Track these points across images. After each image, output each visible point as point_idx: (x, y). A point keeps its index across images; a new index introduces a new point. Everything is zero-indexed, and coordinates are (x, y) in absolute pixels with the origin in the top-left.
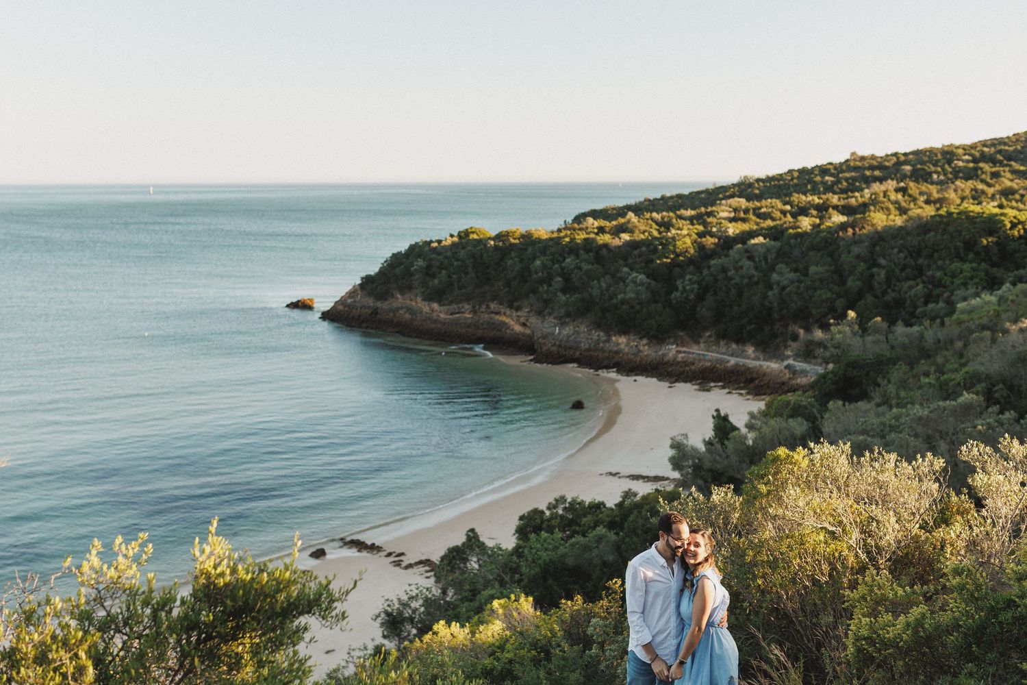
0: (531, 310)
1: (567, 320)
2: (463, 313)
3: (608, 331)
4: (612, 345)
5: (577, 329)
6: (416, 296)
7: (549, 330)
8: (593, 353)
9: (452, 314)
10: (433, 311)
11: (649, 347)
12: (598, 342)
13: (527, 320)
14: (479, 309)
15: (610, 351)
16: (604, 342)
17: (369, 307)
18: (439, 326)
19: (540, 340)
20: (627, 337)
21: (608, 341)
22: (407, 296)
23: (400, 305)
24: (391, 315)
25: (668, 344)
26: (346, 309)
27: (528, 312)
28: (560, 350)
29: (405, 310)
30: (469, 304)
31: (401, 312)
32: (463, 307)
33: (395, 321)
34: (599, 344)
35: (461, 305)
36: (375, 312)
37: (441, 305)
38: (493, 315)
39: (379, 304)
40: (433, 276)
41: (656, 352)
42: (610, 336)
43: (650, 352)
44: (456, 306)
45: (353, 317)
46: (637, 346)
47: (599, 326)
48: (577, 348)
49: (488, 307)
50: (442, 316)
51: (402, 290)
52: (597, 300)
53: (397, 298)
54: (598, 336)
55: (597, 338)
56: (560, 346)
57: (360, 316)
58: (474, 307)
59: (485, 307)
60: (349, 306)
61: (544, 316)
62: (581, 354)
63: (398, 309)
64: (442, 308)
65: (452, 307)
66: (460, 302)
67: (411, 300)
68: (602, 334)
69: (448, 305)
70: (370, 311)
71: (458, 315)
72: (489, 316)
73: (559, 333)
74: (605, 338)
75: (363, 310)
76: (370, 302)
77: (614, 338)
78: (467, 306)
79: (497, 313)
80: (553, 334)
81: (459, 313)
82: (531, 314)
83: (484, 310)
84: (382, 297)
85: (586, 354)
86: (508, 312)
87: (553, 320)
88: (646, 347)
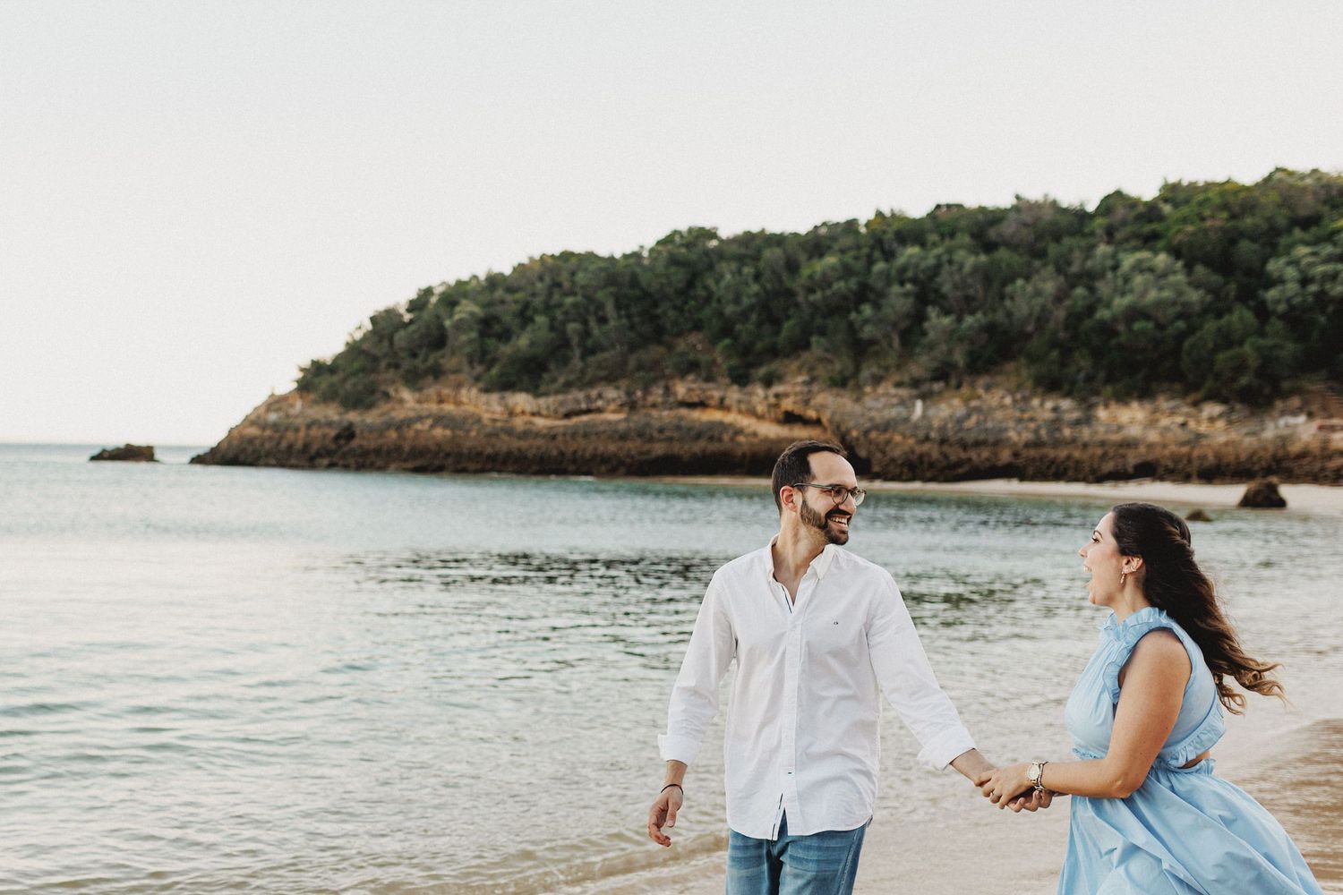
0: (813, 380)
1: (937, 386)
2: (599, 410)
3: (1086, 394)
4: (1101, 429)
5: (974, 403)
6: (459, 386)
7: (893, 413)
8: (1051, 453)
9: (568, 416)
10: (511, 414)
11: (1230, 423)
12: (1056, 424)
13: (807, 402)
14: (644, 398)
15: (1103, 444)
16: (1078, 423)
17: (330, 424)
18: (540, 442)
19: (873, 435)
20: (1148, 406)
21: (1087, 420)
22: (431, 391)
23: (411, 414)
24: (393, 435)
25: (1283, 413)
26: (268, 433)
27: (805, 383)
28: (946, 448)
29: (429, 422)
30: (617, 388)
31: (418, 426)
32: (600, 396)
33: (407, 448)
34: (1058, 429)
35: (594, 393)
36: (348, 433)
37: (537, 395)
38: (684, 412)
39: (353, 416)
40: (505, 336)
41: (1254, 434)
42: (1091, 407)
43: (1234, 435)
44: (581, 395)
45: (290, 447)
46: (1184, 425)
47: (1051, 385)
48: (998, 443)
49: (668, 391)
50: (540, 422)
51: (414, 379)
52: (1030, 328)
53: (401, 401)
54: (1055, 409)
55: (1048, 415)
56: (943, 441)
57: (306, 446)
58: (629, 394)
59: (660, 391)
60: (275, 426)
61: (859, 388)
62: (1016, 455)
63: (408, 422)
64: (542, 401)
65: (570, 397)
66: (592, 383)
67: (441, 401)
68: (1066, 404)
69: (557, 392)
70: (333, 433)
71: (585, 418)
72: (673, 413)
73: (924, 416)
74: (1075, 415)
75: (314, 432)
76: (332, 413)
77: (1102, 413)
78: (611, 393)
79: (702, 405)
80: (906, 420)
81: (588, 411)
82: (815, 388)
83: (660, 400)
84: (361, 400)
85: (1032, 453)
86: (734, 394)
87: (893, 391)
88: (1221, 424)
